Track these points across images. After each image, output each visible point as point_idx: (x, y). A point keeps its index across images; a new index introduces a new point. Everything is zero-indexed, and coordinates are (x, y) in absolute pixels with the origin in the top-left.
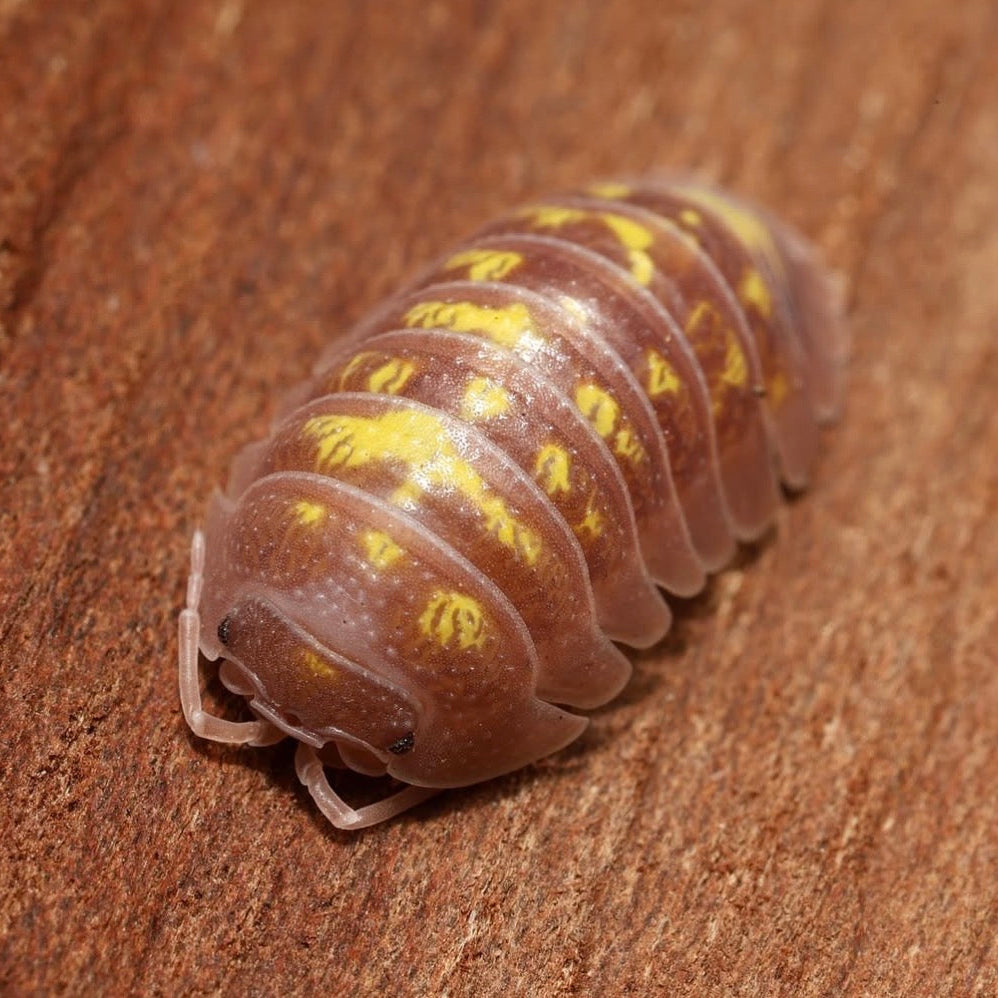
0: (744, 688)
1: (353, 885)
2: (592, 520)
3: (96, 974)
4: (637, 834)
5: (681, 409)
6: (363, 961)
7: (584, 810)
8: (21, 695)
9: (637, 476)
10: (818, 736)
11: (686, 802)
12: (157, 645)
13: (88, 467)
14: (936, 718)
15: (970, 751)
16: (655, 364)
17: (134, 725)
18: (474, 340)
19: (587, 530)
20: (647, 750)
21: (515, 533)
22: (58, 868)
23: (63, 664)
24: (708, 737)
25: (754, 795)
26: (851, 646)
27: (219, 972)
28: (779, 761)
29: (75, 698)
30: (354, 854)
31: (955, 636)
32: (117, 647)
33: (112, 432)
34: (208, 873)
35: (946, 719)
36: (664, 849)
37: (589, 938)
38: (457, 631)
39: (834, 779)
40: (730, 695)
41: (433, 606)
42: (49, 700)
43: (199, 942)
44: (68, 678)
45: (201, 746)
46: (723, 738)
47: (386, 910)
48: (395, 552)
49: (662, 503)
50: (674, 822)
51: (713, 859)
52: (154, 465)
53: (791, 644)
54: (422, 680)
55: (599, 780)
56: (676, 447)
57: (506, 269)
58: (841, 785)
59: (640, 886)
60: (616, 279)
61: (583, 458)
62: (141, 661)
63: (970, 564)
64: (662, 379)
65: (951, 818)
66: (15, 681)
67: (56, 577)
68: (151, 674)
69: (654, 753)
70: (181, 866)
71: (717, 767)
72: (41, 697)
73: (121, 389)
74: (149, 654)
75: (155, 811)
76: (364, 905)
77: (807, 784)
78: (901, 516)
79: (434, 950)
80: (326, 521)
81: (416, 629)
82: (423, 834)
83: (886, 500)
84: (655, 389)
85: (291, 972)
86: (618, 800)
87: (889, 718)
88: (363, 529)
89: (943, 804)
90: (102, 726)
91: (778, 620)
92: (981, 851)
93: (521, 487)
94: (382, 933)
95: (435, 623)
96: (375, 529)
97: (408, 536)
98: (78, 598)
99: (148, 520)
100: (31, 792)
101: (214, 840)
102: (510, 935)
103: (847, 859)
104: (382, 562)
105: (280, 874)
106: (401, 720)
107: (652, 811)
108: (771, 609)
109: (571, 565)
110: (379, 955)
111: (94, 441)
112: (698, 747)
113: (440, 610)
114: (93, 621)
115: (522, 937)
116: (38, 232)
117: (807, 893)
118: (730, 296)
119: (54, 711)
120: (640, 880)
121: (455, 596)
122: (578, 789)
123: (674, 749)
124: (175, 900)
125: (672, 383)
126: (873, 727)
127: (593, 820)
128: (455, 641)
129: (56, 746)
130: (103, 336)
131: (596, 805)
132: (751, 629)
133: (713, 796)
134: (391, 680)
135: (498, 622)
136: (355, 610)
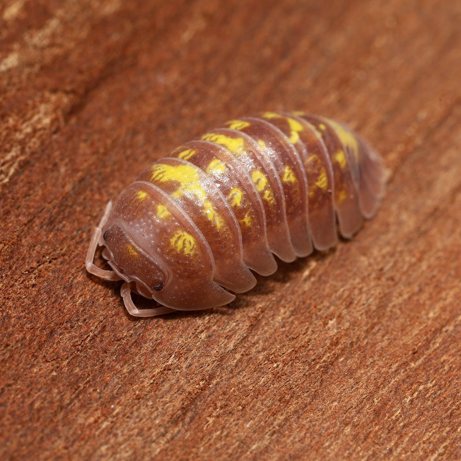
0: (304, 303)
1: (131, 336)
2: (247, 220)
3: (22, 344)
4: (245, 342)
5: (295, 189)
6: (126, 362)
7: (228, 330)
8: (27, 244)
9: (270, 209)
10: (325, 324)
11: (268, 336)
12: (85, 240)
13: (80, 174)
14: (372, 328)
15: (382, 341)
16: (287, 170)
17: (67, 264)
18: (219, 147)
19: (244, 223)
20: (259, 315)
21: (214, 216)
22: (21, 305)
23: (47, 237)
24: (283, 316)
25: (293, 339)
26: (349, 296)
27: (69, 354)
28: (307, 329)
29: (48, 250)
30: (135, 326)
31: (390, 301)
32: (70, 236)
33: (94, 163)
34: (78, 320)
35: (377, 328)
36: (254, 350)
37: (214, 373)
38: (184, 247)
39: (326, 340)
40: (297, 303)
41: (177, 236)
42: (38, 248)
43: (66, 342)
44: (47, 242)
45: (90, 276)
46: (290, 317)
47: (141, 348)
48: (167, 213)
49: (279, 221)
50: (260, 341)
51: (271, 357)
52: (106, 179)
53: (327, 290)
54: (168, 263)
55: (237, 321)
56: (289, 203)
57: (242, 127)
58: (328, 342)
59: (240, 361)
60: (282, 138)
61: (248, 196)
62: (77, 243)
63: (404, 278)
64: (289, 176)
65: (366, 362)
66: (27, 239)
67: (54, 208)
68: (80, 249)
69: (261, 316)
70: (68, 316)
71: (283, 326)
72: (35, 246)
73: (102, 150)
74: (81, 242)
75: (64, 294)
76: (133, 344)
77: (315, 339)
78: (384, 257)
79: (154, 365)
80: (146, 199)
81: (169, 244)
82: (164, 325)
83: (380, 250)
84: (285, 179)
85: (97, 360)
86: (241, 329)
87: (354, 324)
88: (158, 203)
89: (365, 356)
90: (54, 261)
91: (325, 282)
92: (373, 375)
93: (220, 200)
94: (136, 355)
95: (176, 242)
96: (162, 204)
97: (173, 209)
98: (61, 217)
99: (97, 197)
100: (20, 278)
101: (84, 310)
102: (184, 366)
103: (321, 367)
104: (162, 216)
105: (105, 326)
106: (159, 277)
107: (254, 336)
108: (323, 278)
109: (235, 234)
110: (132, 362)
111: (85, 165)
112: (279, 318)
113: (179, 238)
114: (64, 226)
115: (189, 367)
116: (87, 91)
117: (301, 375)
118: (327, 156)
119: (38, 252)
120: (241, 358)
121: (185, 233)
122: (228, 322)
123: (270, 317)
124: (62, 327)
125: (292, 179)
126: (347, 325)
127: (230, 334)
128: (182, 251)
129: (35, 264)
130: (101, 131)
131: (233, 329)
132: (313, 283)
133: (278, 336)
134: (157, 261)
135: (201, 247)
136: (148, 232)
